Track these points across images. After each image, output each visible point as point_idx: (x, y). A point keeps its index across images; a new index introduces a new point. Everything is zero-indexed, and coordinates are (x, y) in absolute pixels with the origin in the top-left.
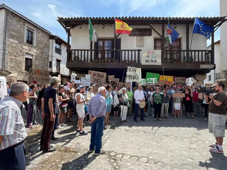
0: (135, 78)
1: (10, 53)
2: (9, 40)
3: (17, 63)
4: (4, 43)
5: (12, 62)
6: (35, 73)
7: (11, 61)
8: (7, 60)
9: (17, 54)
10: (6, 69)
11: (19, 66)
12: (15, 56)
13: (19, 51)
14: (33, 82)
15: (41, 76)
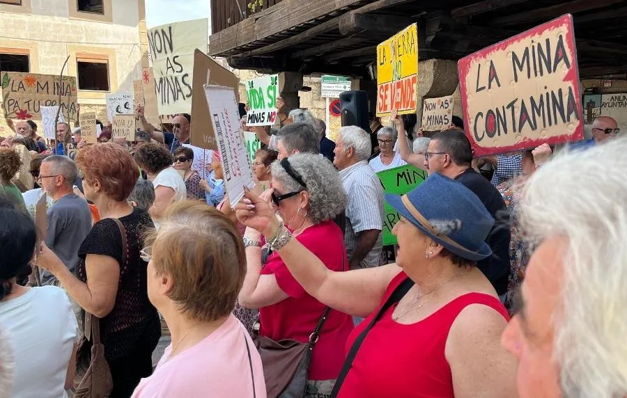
0: (178, 91)
6: (21, 87)
14: (17, 114)
15: (44, 95)
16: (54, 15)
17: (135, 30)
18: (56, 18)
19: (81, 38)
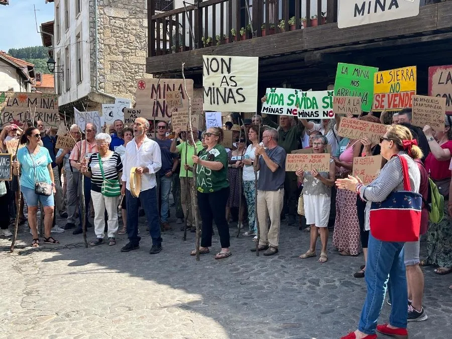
1: (110, 48)
2: (103, 12)
3: (129, 72)
4: (92, 24)
5: (116, 69)
6: (15, 102)
7: (112, 68)
8: (102, 66)
9: (128, 48)
10: (102, 91)
11: (136, 77)
12: (123, 53)
13: (133, 38)
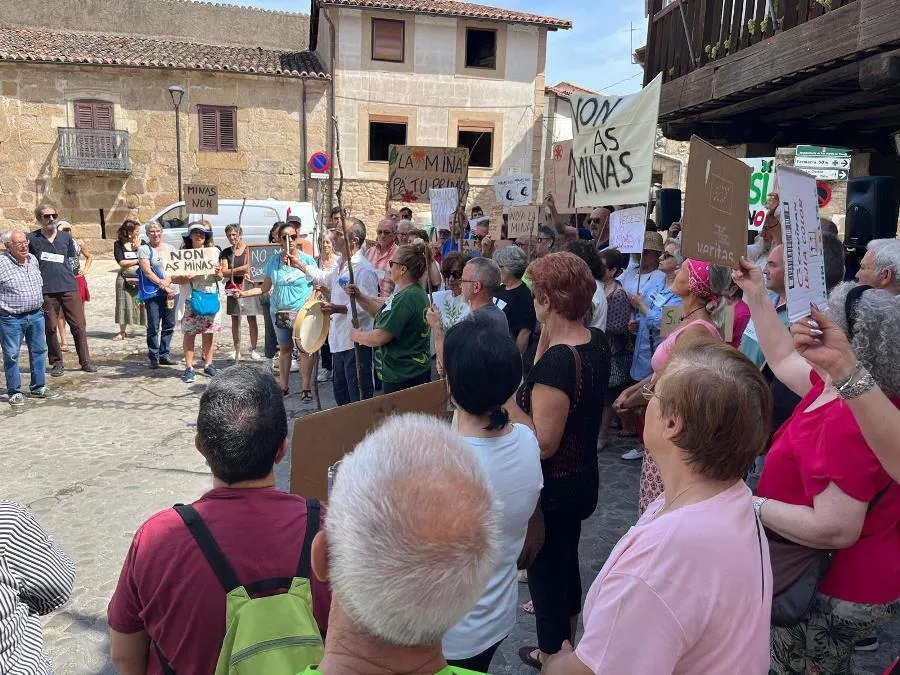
0: (608, 175)
6: (410, 162)
14: (403, 195)
15: (432, 173)
16: (437, 73)
17: (529, 88)
18: (441, 76)
19: (466, 101)
